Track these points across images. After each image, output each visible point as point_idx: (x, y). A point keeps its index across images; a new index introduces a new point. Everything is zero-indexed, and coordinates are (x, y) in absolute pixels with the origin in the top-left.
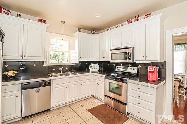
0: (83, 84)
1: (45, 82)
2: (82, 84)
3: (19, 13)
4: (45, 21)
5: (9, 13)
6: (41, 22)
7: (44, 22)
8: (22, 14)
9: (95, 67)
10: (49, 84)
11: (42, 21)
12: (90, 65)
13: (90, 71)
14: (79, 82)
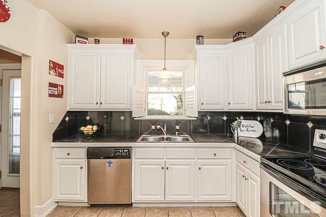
0: (204, 167)
1: (121, 150)
2: (200, 169)
3: (97, 38)
4: (132, 40)
5: (86, 41)
6: (126, 43)
7: (131, 42)
8: (101, 39)
9: (250, 129)
10: (127, 155)
11: (126, 41)
12: (236, 122)
13: (236, 136)
14: (194, 161)
